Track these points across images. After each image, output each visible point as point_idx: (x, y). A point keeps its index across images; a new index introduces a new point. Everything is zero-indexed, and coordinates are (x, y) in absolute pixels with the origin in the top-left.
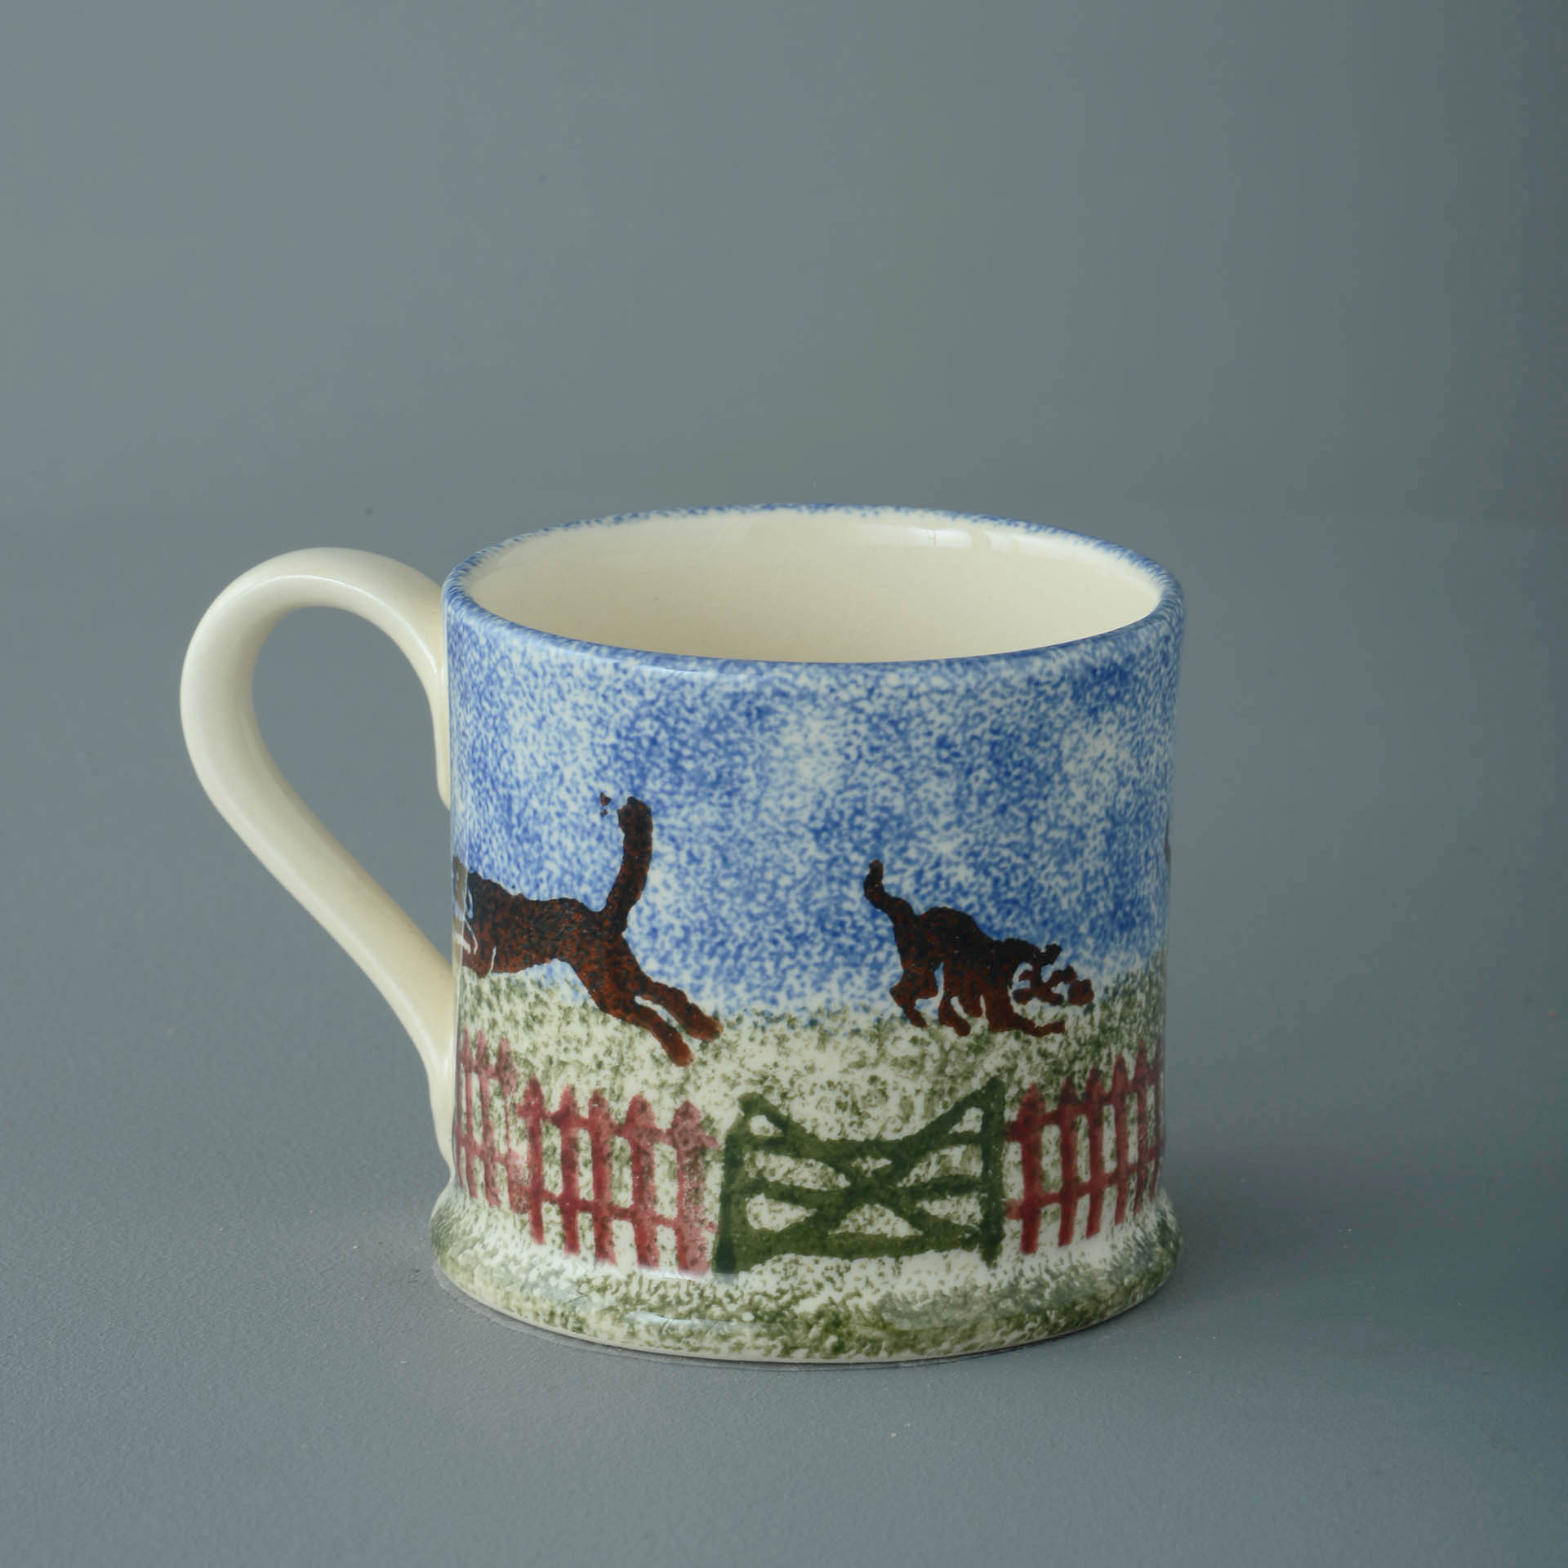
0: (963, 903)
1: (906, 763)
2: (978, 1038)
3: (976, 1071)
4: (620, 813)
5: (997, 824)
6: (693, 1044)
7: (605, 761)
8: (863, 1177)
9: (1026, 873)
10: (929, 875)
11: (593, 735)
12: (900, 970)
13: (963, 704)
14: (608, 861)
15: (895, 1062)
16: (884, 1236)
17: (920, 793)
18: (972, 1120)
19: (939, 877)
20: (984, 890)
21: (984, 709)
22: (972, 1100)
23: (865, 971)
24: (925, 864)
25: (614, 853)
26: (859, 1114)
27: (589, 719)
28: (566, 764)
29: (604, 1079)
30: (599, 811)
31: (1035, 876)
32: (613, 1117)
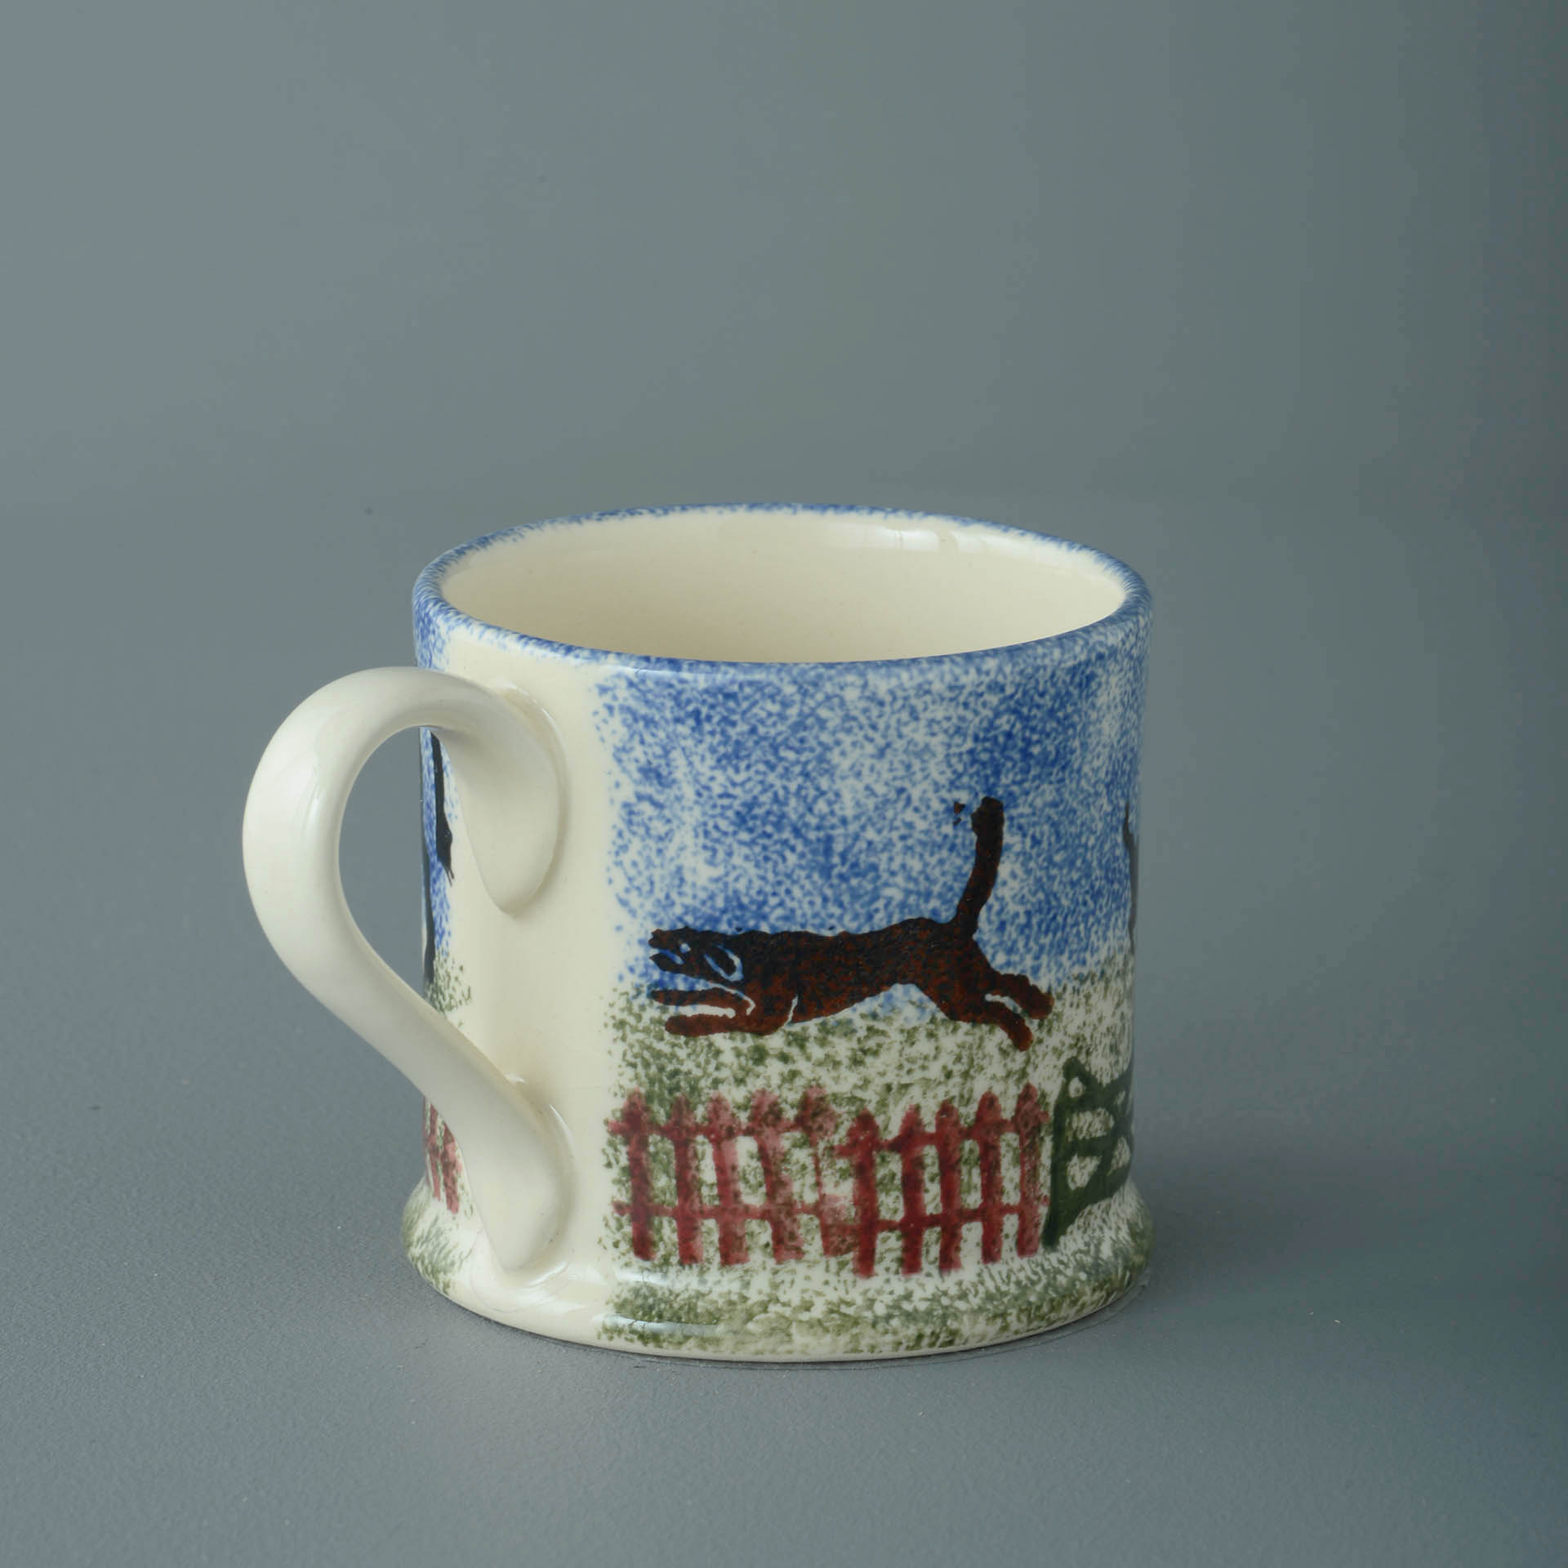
4: (973, 816)
6: (1032, 1025)
7: (960, 768)
11: (949, 746)
14: (960, 868)
25: (966, 858)
27: (946, 731)
28: (914, 784)
29: (953, 1088)
30: (951, 820)
32: (962, 1122)
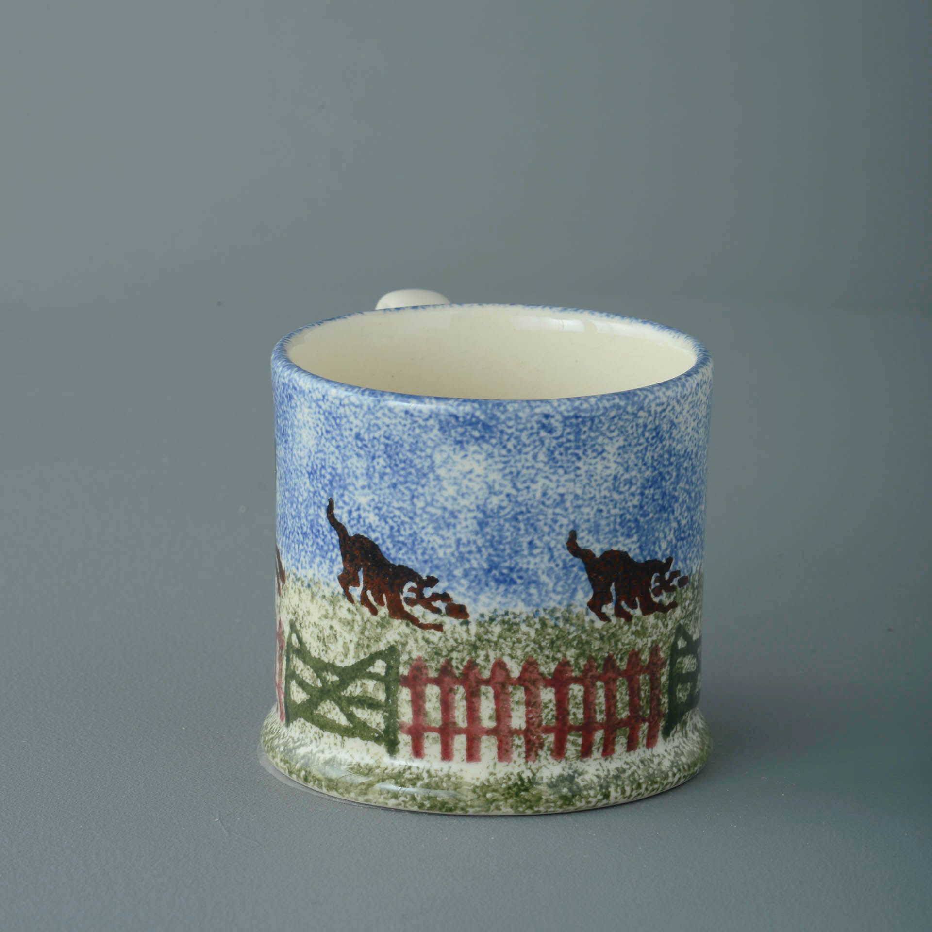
0: (373, 536)
1: (341, 444)
2: (382, 619)
3: (382, 639)
5: (391, 494)
8: (327, 683)
9: (411, 528)
10: (355, 514)
12: (342, 566)
13: (367, 416)
15: (340, 620)
16: (335, 721)
17: (348, 462)
18: (379, 667)
19: (360, 516)
20: (384, 531)
21: (379, 422)
22: (379, 655)
23: (327, 561)
24: (353, 506)
26: (325, 646)
31: (418, 531)
